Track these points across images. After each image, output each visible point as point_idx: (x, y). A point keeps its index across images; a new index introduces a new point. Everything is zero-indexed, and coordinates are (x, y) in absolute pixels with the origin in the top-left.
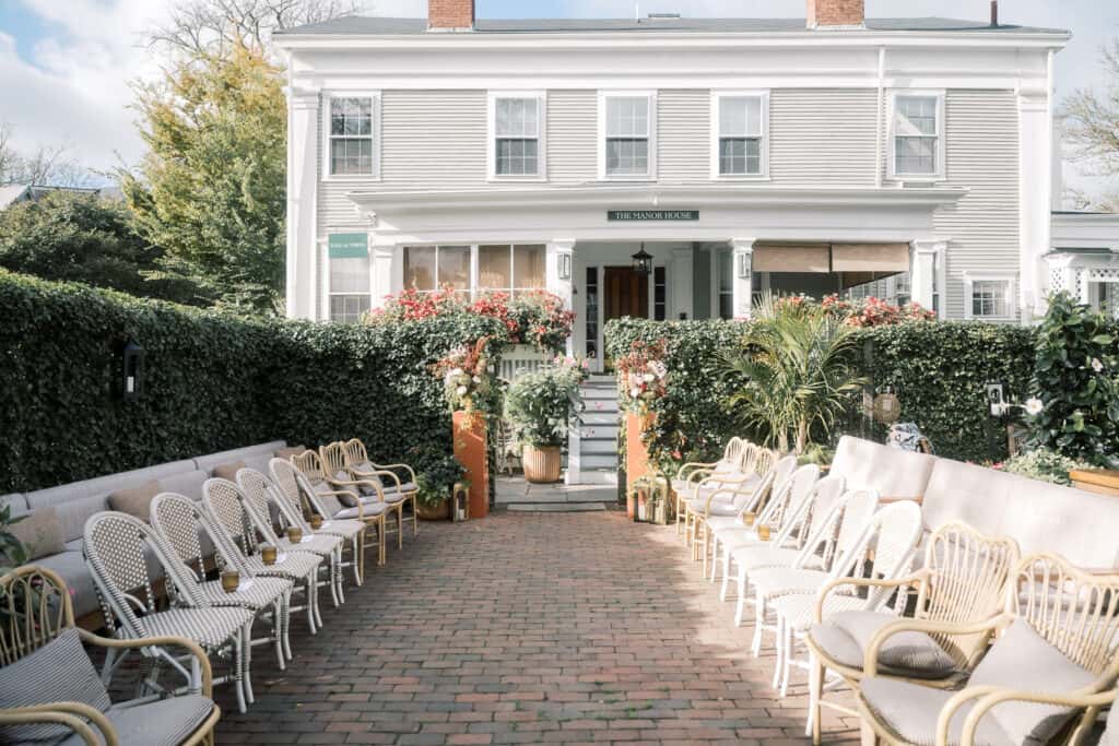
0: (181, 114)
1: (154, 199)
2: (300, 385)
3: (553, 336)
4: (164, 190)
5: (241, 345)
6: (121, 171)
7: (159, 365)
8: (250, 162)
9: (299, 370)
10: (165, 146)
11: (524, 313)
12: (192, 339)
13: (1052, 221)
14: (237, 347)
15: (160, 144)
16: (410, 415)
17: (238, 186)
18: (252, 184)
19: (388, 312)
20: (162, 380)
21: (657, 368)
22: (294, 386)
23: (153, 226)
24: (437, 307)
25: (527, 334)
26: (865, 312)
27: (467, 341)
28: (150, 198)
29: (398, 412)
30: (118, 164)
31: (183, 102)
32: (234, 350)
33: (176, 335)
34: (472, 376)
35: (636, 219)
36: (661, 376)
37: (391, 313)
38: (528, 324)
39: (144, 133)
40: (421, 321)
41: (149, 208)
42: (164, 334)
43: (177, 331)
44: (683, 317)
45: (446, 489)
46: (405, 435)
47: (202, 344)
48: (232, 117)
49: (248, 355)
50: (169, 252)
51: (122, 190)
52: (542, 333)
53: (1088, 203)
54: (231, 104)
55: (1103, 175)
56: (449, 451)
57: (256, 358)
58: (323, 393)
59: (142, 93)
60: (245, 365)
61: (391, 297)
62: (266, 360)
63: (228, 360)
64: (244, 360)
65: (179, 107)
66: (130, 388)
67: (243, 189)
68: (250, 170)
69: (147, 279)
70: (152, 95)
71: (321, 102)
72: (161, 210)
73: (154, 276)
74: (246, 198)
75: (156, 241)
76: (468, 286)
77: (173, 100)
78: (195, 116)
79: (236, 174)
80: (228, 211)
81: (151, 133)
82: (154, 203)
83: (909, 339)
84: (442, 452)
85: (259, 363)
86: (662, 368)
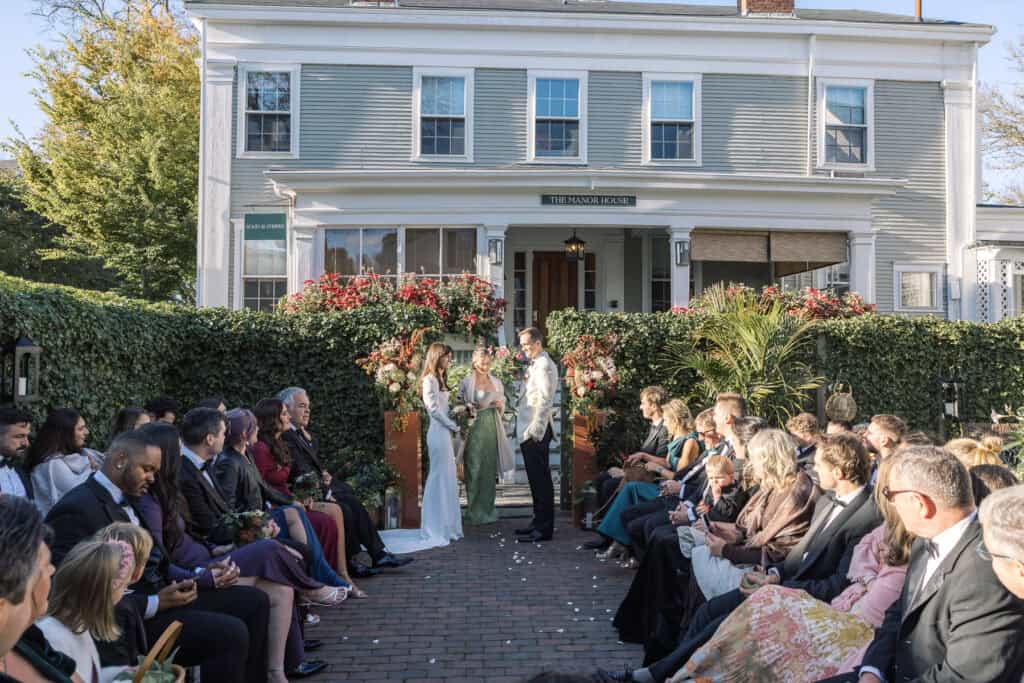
0: (84, 83)
1: (54, 174)
2: (215, 381)
3: (484, 326)
4: (66, 164)
5: (150, 338)
6: (17, 143)
7: (55, 363)
8: (158, 137)
9: (214, 363)
10: (66, 117)
11: (454, 300)
12: (94, 333)
13: (977, 213)
14: (146, 339)
15: (61, 115)
16: (336, 413)
17: (145, 161)
18: (160, 160)
19: (308, 297)
20: (59, 379)
21: (607, 365)
22: (208, 381)
23: (53, 203)
24: (362, 294)
25: (457, 322)
26: (806, 304)
27: (401, 334)
28: (49, 172)
29: (323, 410)
30: (15, 136)
31: (88, 73)
32: (142, 342)
33: (77, 329)
34: (406, 372)
35: (572, 203)
36: (610, 373)
37: (312, 299)
38: (458, 313)
39: (45, 104)
40: (349, 310)
41: (48, 183)
42: (62, 327)
43: (78, 324)
44: (614, 305)
45: (377, 496)
46: (330, 435)
47: (105, 336)
48: (140, 89)
49: (158, 348)
50: (69, 229)
51: (19, 164)
52: (473, 321)
53: (992, 195)
54: (139, 74)
55: (1007, 168)
56: (379, 452)
57: (167, 351)
58: (240, 388)
59: (42, 61)
60: (155, 359)
61: (312, 282)
62: (177, 353)
63: (135, 354)
64: (153, 354)
65: (83, 78)
66: (22, 389)
67: (150, 164)
68: (159, 144)
69: (44, 258)
70: (52, 63)
71: (236, 75)
72: (61, 186)
73: (53, 255)
74: (154, 174)
75: (56, 219)
76: (394, 272)
77: (77, 70)
78: (99, 87)
79: (143, 148)
80: (133, 188)
81: (51, 103)
82: (54, 178)
83: (863, 334)
84: (372, 455)
85: (170, 356)
86: (611, 364)
